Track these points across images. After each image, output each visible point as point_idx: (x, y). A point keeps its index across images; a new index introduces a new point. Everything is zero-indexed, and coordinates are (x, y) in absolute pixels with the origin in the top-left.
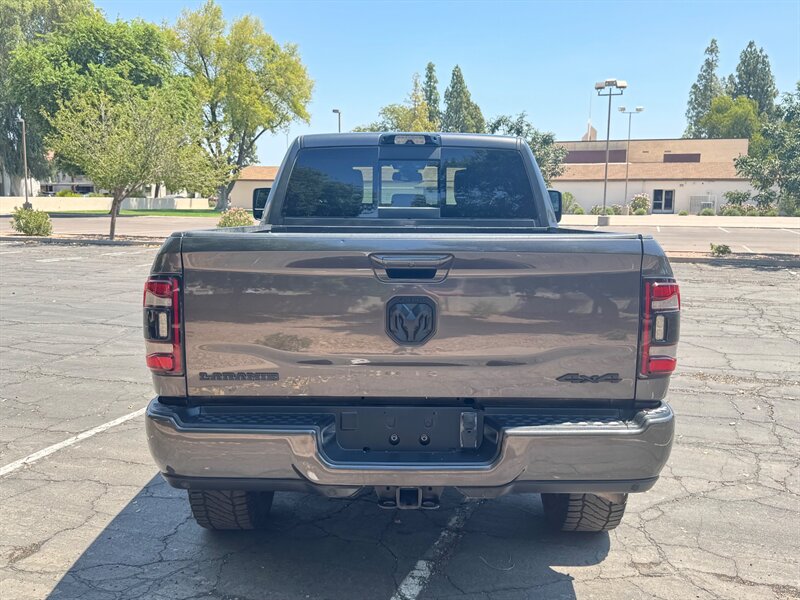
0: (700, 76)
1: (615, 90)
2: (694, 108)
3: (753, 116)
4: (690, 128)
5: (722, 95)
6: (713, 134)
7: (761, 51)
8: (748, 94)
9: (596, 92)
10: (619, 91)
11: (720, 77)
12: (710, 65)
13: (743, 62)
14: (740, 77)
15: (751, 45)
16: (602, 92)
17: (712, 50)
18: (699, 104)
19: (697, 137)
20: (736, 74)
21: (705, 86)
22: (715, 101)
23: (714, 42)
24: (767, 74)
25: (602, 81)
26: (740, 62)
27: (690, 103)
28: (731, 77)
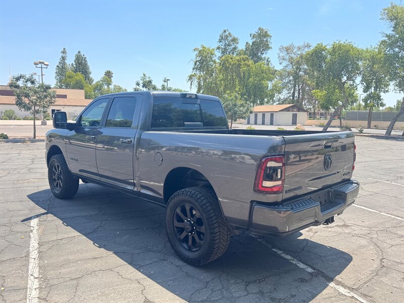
0: (59, 62)
1: (43, 66)
2: (58, 75)
3: (83, 81)
4: (57, 84)
5: (69, 72)
6: (68, 86)
7: (84, 55)
8: (80, 72)
9: (35, 66)
10: (45, 66)
11: (68, 64)
12: (63, 58)
13: (77, 59)
14: (76, 65)
15: (79, 52)
16: (38, 66)
17: (64, 52)
18: (60, 74)
19: (61, 88)
20: (74, 63)
21: (62, 67)
22: (67, 74)
23: (64, 49)
24: (86, 64)
25: (37, 61)
26: (75, 58)
27: (56, 73)
28: (72, 64)
